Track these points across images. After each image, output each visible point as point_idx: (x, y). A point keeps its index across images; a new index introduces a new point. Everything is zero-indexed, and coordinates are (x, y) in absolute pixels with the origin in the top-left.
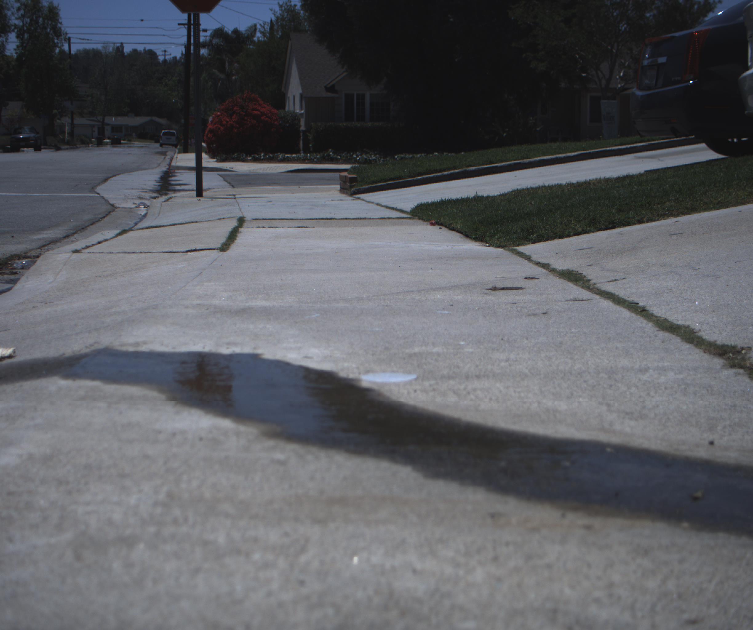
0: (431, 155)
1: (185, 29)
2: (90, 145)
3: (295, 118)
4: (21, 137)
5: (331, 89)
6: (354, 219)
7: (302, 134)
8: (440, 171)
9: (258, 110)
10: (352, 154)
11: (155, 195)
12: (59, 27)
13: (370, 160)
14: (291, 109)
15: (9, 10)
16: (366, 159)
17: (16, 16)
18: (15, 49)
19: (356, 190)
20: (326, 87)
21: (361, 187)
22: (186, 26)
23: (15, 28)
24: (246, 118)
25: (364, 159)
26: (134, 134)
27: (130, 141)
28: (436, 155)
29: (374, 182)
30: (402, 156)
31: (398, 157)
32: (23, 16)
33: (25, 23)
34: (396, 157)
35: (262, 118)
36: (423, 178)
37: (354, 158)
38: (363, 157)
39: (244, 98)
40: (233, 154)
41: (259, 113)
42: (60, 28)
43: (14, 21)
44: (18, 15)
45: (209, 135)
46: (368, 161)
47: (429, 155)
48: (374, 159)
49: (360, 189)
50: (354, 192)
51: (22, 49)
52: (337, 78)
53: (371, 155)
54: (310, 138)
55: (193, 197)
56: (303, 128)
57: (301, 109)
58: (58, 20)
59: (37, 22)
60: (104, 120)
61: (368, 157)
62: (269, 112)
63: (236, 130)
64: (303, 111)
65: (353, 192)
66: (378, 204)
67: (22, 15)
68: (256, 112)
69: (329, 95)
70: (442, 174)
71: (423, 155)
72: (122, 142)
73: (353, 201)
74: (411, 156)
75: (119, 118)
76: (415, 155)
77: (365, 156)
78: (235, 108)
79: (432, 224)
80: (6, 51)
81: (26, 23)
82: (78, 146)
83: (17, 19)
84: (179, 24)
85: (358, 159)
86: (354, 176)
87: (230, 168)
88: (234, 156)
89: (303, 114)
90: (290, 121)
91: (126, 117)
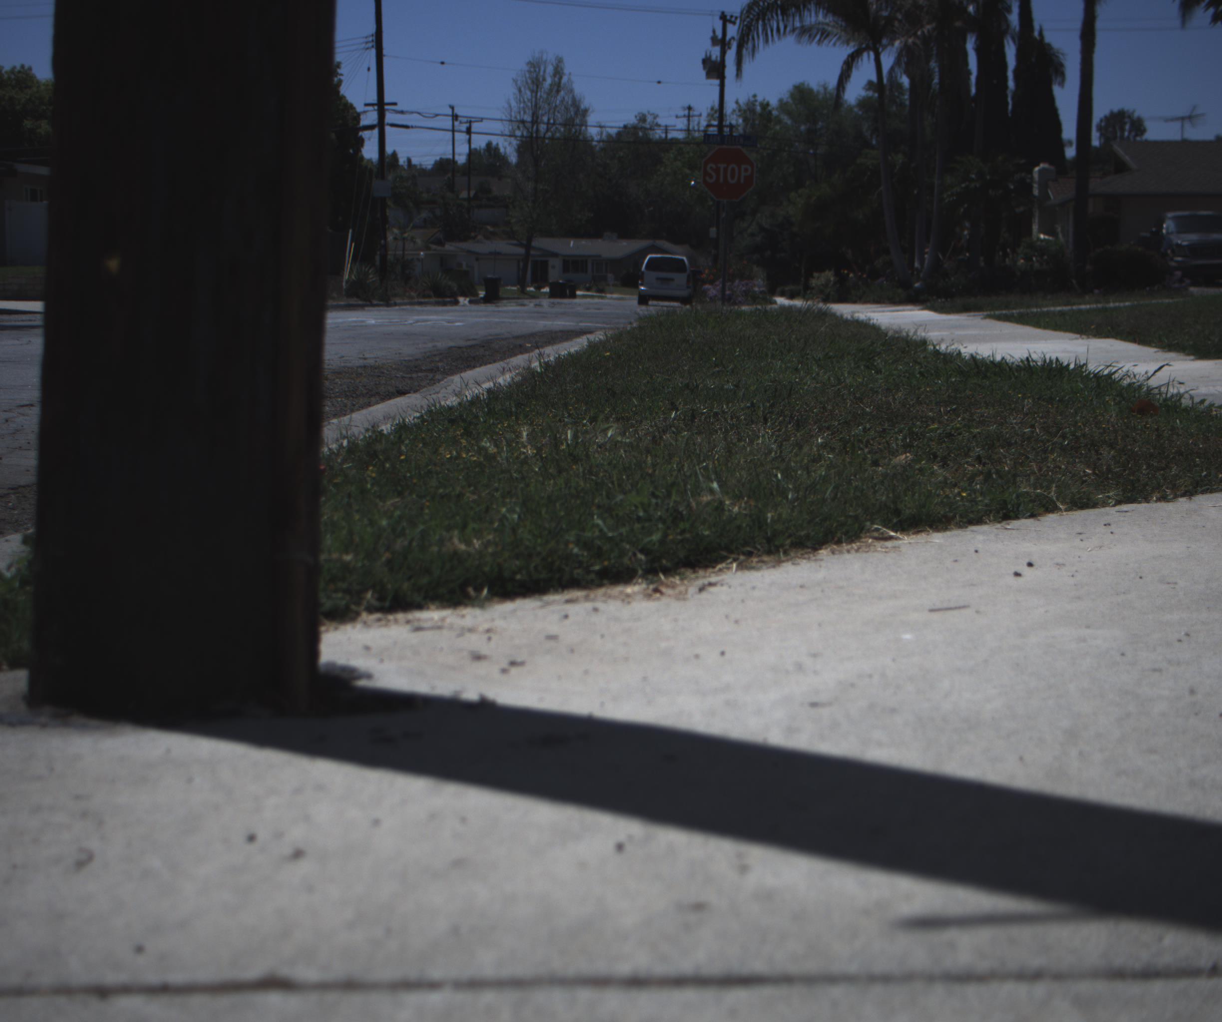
60: (530, 240)
75: (583, 242)
91: (600, 240)
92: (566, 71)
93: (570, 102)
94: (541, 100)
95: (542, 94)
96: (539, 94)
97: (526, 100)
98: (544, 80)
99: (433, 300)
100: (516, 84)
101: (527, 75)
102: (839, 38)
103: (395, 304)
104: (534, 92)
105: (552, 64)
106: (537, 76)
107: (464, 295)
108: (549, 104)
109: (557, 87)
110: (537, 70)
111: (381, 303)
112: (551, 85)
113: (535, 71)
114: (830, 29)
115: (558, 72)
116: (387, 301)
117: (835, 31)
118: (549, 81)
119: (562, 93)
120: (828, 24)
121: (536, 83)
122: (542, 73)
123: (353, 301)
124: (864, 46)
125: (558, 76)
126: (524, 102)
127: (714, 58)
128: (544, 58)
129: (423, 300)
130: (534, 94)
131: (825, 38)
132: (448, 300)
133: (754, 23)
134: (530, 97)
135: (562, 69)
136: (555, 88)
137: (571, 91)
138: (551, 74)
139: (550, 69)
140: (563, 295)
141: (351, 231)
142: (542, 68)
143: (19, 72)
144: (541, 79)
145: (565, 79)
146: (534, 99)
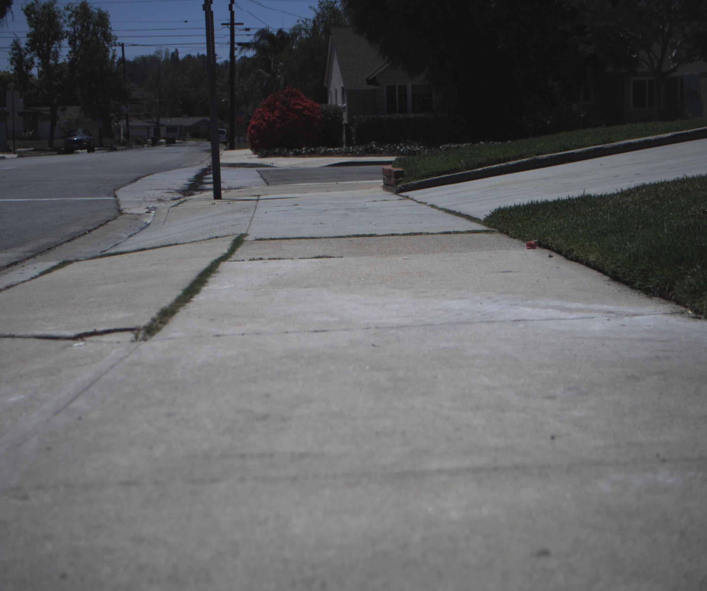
0: (477, 145)
1: (228, 28)
2: (146, 145)
3: (338, 111)
4: (75, 139)
5: (372, 81)
6: (404, 235)
7: (344, 127)
8: (504, 161)
9: (300, 105)
10: (395, 145)
11: (179, 195)
12: (109, 32)
13: (414, 151)
14: (334, 103)
15: (61, 18)
16: (410, 150)
17: (68, 23)
18: (67, 55)
19: (403, 186)
20: (367, 80)
21: (410, 183)
22: (229, 26)
23: (67, 35)
24: (288, 113)
25: (408, 150)
26: (188, 134)
27: (184, 140)
28: (482, 144)
29: (424, 177)
30: (447, 146)
31: (442, 148)
32: (75, 23)
33: (76, 30)
34: (441, 147)
35: (304, 112)
36: (483, 169)
37: (398, 149)
38: (407, 148)
39: (286, 93)
40: (275, 149)
41: (301, 107)
42: (110, 34)
43: (66, 28)
44: (69, 22)
45: (252, 131)
46: (413, 152)
47: (474, 145)
48: (418, 150)
49: (408, 185)
50: (401, 188)
51: (74, 55)
52: (377, 70)
53: (415, 146)
54: (353, 131)
55: (210, 199)
56: (345, 121)
57: (343, 102)
58: (107, 26)
59: (88, 28)
60: (158, 121)
61: (412, 148)
62: (311, 106)
63: (278, 126)
64: (345, 105)
65: (399, 189)
66: (433, 206)
67: (73, 22)
68: (298, 107)
69: (371, 87)
70: (507, 164)
71: (469, 144)
72: (177, 141)
73: (400, 201)
74: (456, 146)
75: (174, 119)
76: (460, 145)
77: (408, 148)
78: (277, 104)
79: (531, 246)
80: (59, 57)
81: (78, 29)
82: (134, 146)
83: (68, 26)
84: (223, 24)
85: (402, 150)
86: (400, 169)
87: (270, 164)
88: (275, 151)
89: (345, 107)
90: (332, 115)
91: (181, 118)
139: (164, 55)
140: (171, 143)
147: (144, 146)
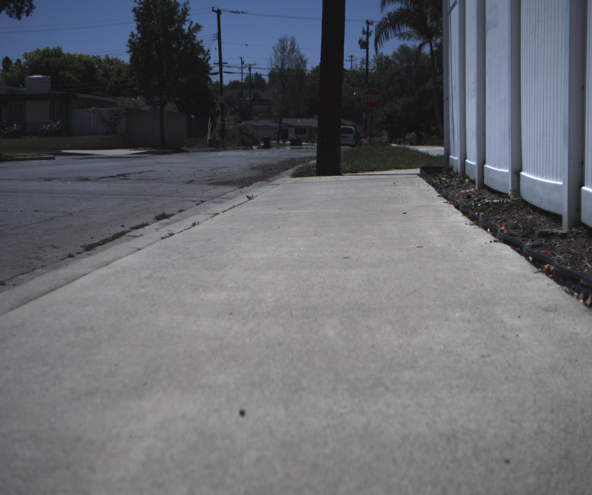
60: (281, 120)
72: (303, 143)
75: (304, 120)
91: (312, 119)
92: (296, 43)
93: (298, 57)
94: (285, 57)
95: (286, 54)
96: (284, 54)
97: (279, 57)
98: (287, 47)
99: (243, 147)
100: (274, 49)
101: (279, 46)
102: (415, 38)
103: (228, 150)
104: (282, 53)
105: (290, 40)
106: (283, 45)
107: (255, 145)
108: (289, 58)
109: (293, 50)
110: (283, 43)
111: (223, 149)
112: (290, 50)
113: (282, 43)
114: (412, 34)
115: (293, 44)
116: (225, 149)
117: (414, 35)
118: (289, 47)
119: (295, 53)
120: (411, 32)
121: (283, 49)
122: (285, 44)
123: (212, 149)
124: (425, 41)
125: (293, 46)
126: (278, 58)
127: (363, 40)
128: (287, 37)
129: (238, 147)
130: (282, 54)
131: (410, 38)
132: (249, 147)
133: (381, 32)
134: (280, 56)
135: (294, 42)
136: (292, 51)
137: (299, 52)
138: (290, 44)
139: (289, 43)
140: (296, 145)
141: (210, 118)
142: (286, 42)
143: (56, 50)
144: (285, 47)
145: (296, 47)
146: (282, 56)
147: (252, 148)
